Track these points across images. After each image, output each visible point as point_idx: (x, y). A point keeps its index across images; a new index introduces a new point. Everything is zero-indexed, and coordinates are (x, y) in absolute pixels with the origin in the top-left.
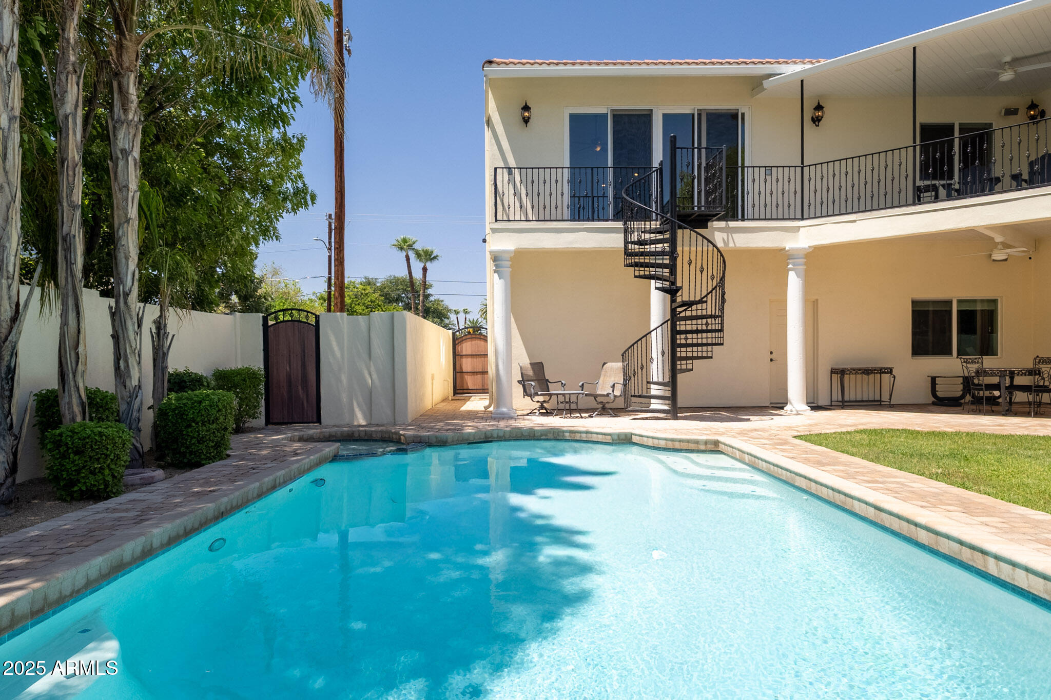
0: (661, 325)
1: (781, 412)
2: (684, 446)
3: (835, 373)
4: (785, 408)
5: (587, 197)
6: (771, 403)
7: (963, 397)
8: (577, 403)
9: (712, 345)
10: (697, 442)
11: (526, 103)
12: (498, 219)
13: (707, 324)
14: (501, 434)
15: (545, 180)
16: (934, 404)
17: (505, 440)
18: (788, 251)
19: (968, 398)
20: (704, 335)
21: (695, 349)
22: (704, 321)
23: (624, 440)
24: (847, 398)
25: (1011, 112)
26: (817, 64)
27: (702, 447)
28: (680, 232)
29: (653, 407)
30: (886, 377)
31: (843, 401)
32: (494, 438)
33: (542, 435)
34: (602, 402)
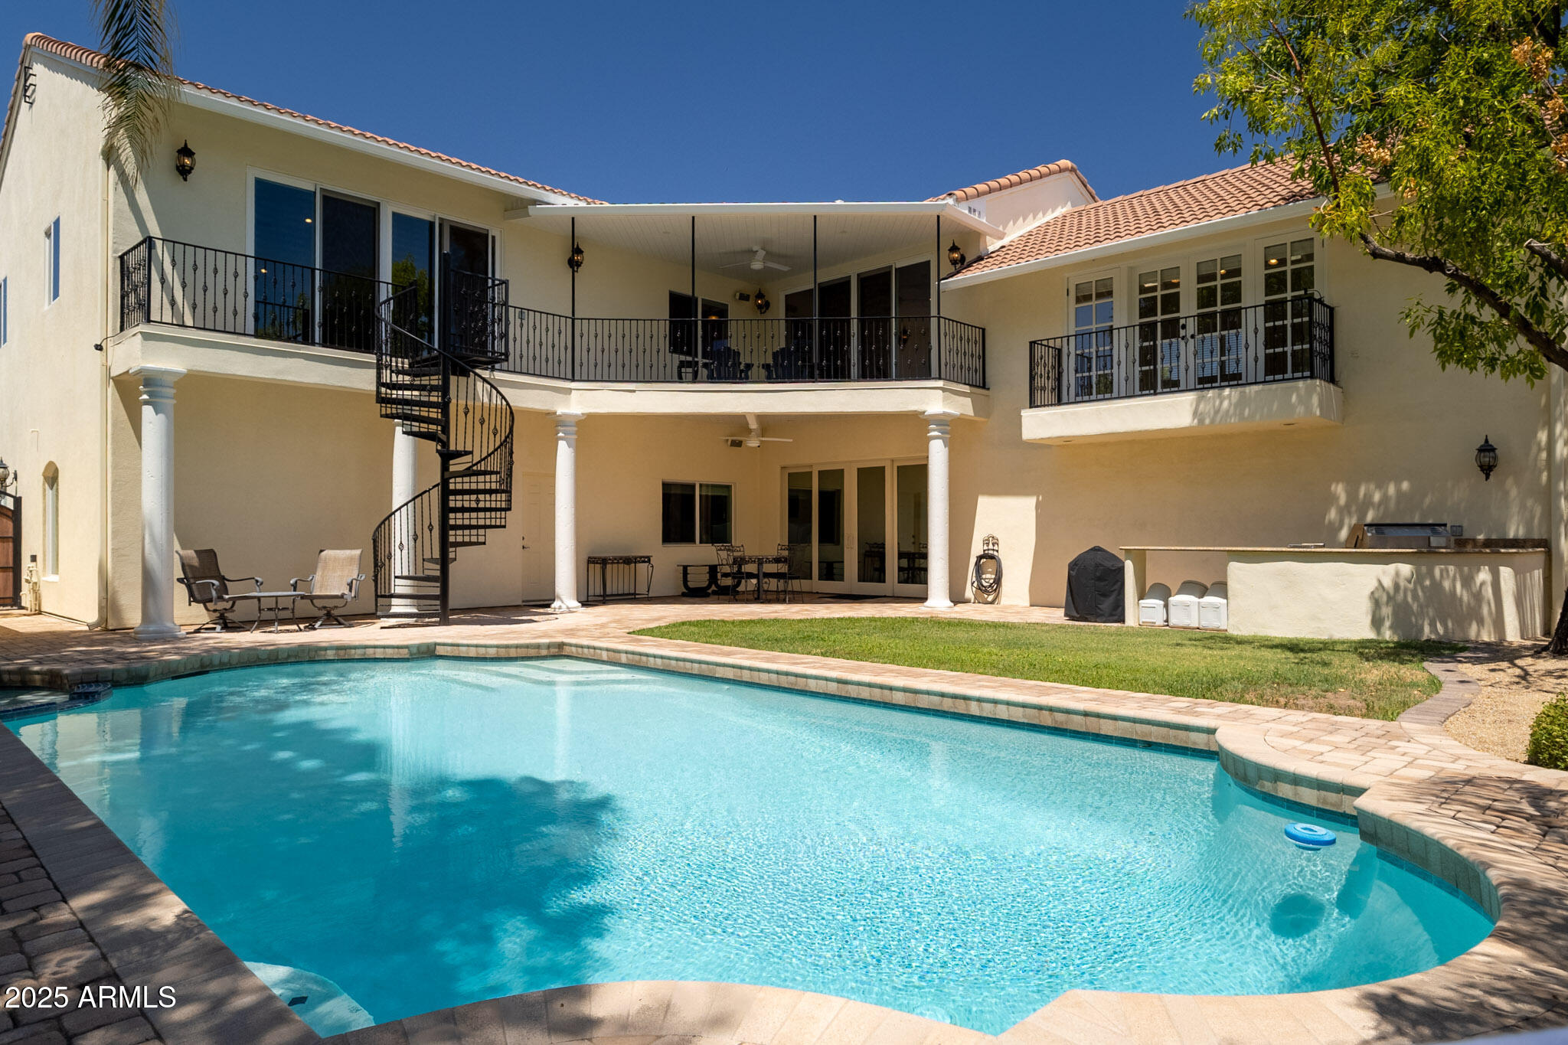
0: (414, 499)
1: (549, 610)
2: (522, 652)
3: (594, 563)
4: (553, 606)
5: (284, 306)
6: (523, 601)
7: (709, 586)
8: (293, 609)
9: (485, 527)
10: (538, 646)
11: (186, 144)
12: (152, 319)
13: (478, 501)
14: (225, 659)
15: (236, 272)
16: (684, 595)
17: (229, 669)
18: (560, 416)
19: (714, 588)
20: (474, 515)
21: (467, 532)
22: (474, 497)
23: (426, 653)
24: (609, 592)
25: (744, 297)
26: (593, 205)
27: (544, 652)
28: (453, 379)
29: (394, 610)
30: (642, 567)
31: (605, 595)
32: (215, 666)
33: (289, 656)
34: (325, 607)
